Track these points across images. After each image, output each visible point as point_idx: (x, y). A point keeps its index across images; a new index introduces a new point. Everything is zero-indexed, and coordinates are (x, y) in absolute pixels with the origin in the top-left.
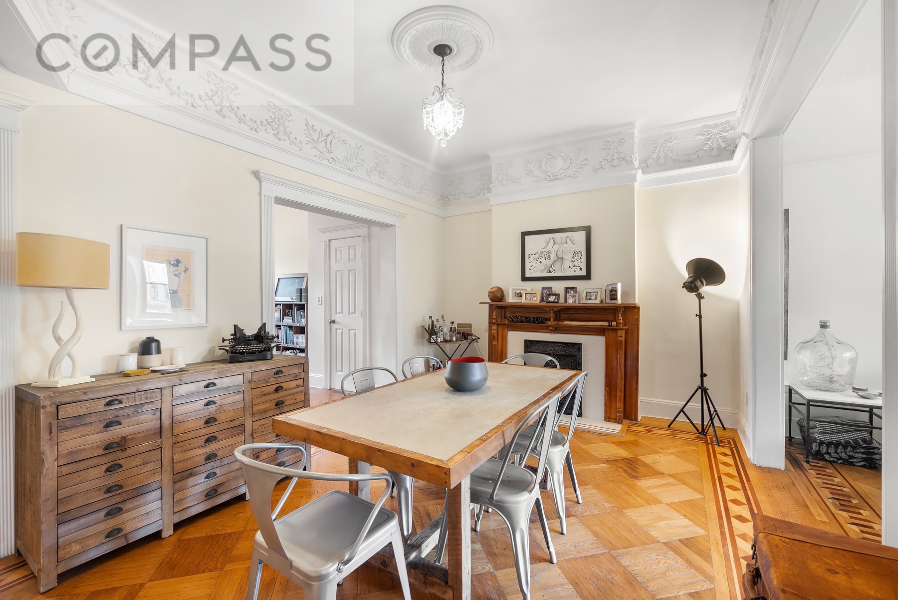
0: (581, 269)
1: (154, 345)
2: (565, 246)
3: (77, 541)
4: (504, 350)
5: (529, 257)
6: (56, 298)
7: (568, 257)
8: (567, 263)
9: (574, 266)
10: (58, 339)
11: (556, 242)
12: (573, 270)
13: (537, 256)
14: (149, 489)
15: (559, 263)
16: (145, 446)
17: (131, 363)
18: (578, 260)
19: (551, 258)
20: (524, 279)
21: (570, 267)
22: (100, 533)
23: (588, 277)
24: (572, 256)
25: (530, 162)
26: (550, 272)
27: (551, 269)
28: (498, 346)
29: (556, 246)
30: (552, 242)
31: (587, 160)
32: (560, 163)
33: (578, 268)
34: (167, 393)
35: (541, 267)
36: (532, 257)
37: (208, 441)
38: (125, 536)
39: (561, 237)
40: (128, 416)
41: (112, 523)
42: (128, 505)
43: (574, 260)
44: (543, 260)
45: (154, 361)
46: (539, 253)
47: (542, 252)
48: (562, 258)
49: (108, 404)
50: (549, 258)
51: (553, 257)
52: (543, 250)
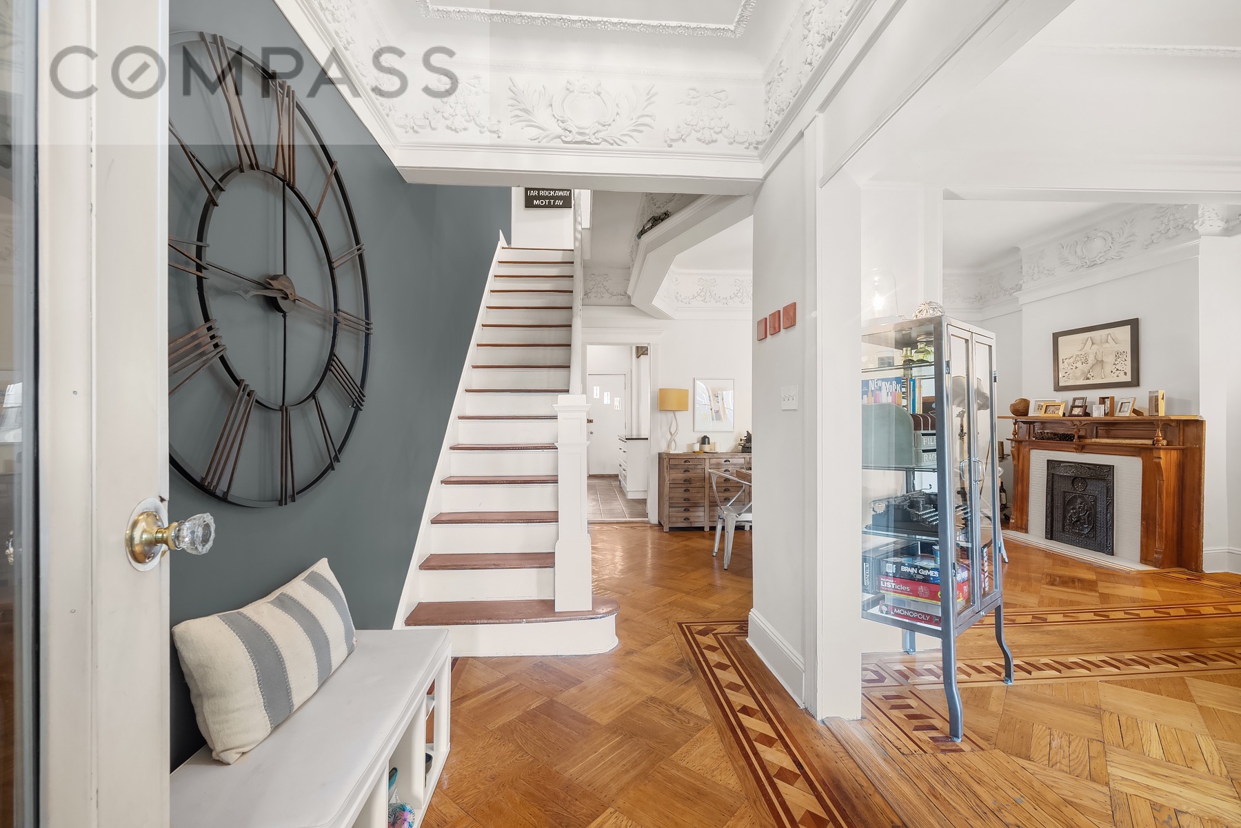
0: (1125, 374)
1: (707, 439)
2: (1106, 345)
3: (675, 517)
4: (1025, 471)
5: (1063, 362)
6: (670, 415)
7: (1110, 359)
8: (1109, 367)
9: (1117, 370)
10: (671, 433)
11: (1094, 342)
12: (1116, 374)
13: (1072, 360)
14: (699, 505)
15: (1098, 368)
16: (698, 484)
17: (697, 448)
18: (1122, 362)
19: (1089, 362)
20: (1058, 388)
21: (1112, 372)
22: (681, 517)
23: (1135, 382)
24: (1115, 358)
25: (1065, 248)
26: (1088, 379)
27: (1089, 376)
28: (1018, 467)
29: (1095, 346)
30: (1089, 342)
31: (1133, 235)
32: (1098, 244)
33: (1122, 373)
34: (707, 461)
35: (1078, 372)
36: (1066, 361)
37: (725, 490)
38: (691, 522)
39: (1101, 336)
40: (692, 469)
41: (686, 514)
42: (691, 509)
43: (1116, 363)
44: (1079, 364)
45: (707, 448)
46: (1074, 357)
47: (1077, 356)
48: (1102, 361)
49: (685, 462)
50: (1086, 362)
51: (1091, 359)
52: (1080, 353)
